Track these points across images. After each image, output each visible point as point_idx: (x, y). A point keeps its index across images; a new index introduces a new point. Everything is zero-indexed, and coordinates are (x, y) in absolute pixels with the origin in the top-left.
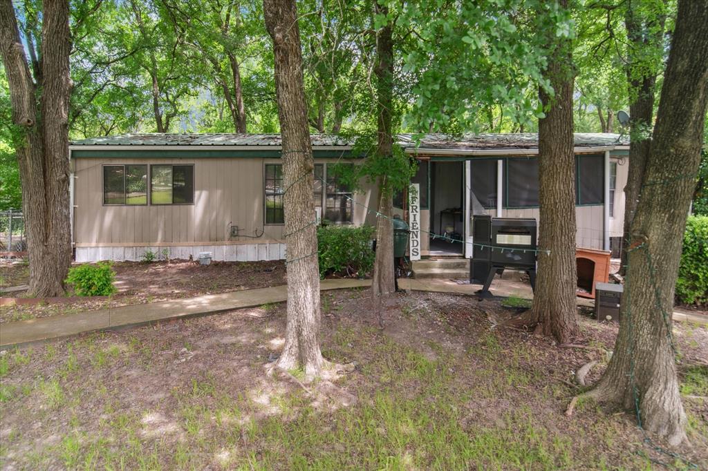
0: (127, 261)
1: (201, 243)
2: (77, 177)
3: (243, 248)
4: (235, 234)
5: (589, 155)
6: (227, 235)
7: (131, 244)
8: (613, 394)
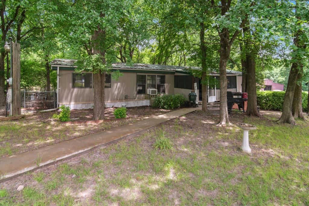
0: (83, 109)
1: (114, 101)
2: (60, 77)
3: (130, 102)
4: (126, 98)
5: (233, 76)
6: (124, 98)
7: (85, 103)
8: (283, 120)
